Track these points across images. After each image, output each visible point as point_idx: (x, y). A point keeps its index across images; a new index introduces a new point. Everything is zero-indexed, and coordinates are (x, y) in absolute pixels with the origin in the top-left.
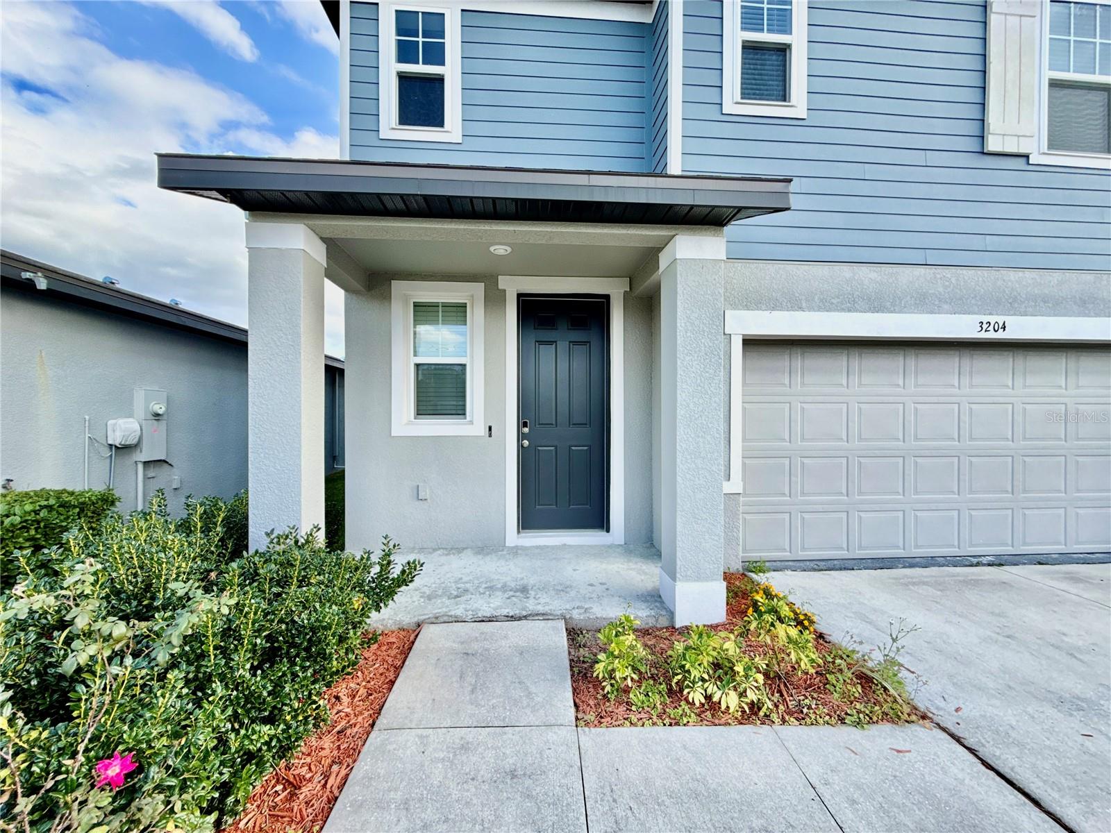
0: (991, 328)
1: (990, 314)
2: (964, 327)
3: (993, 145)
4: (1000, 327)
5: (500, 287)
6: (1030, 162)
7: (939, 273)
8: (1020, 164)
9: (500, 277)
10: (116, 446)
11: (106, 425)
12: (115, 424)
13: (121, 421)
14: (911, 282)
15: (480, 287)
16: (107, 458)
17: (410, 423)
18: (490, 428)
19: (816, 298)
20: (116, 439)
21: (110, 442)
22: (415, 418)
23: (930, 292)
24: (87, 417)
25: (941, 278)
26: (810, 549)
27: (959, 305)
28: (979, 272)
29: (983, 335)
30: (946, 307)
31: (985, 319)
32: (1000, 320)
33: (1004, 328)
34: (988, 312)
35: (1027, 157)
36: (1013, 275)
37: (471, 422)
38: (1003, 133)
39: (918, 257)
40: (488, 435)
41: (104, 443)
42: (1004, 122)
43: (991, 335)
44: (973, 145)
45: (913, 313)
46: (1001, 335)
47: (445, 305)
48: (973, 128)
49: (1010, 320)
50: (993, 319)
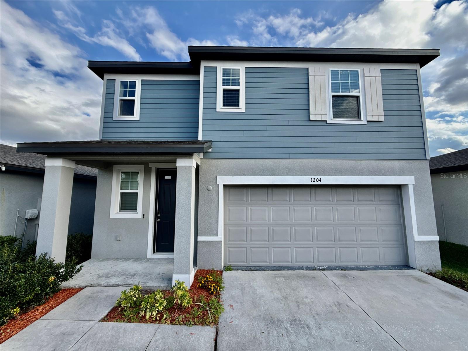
0: (315, 180)
1: (315, 175)
2: (305, 180)
3: (312, 118)
4: (319, 180)
5: (150, 167)
6: (327, 123)
7: (295, 162)
8: (324, 123)
9: (150, 163)
10: (28, 219)
11: (26, 212)
12: (28, 211)
13: (30, 210)
14: (284, 165)
15: (143, 167)
16: (24, 223)
17: (117, 213)
18: (144, 215)
19: (250, 171)
20: (28, 216)
21: (26, 218)
22: (119, 211)
23: (292, 168)
24: (18, 209)
25: (296, 163)
26: (254, 262)
27: (303, 172)
28: (310, 161)
29: (312, 183)
30: (298, 173)
31: (313, 177)
32: (319, 177)
33: (320, 180)
34: (314, 175)
35: (326, 121)
36: (323, 161)
37: (137, 213)
38: (315, 114)
39: (287, 156)
40: (143, 217)
41: (24, 218)
42: (316, 110)
43: (316, 183)
44: (306, 118)
45: (285, 176)
46: (319, 183)
47: (132, 172)
48: (306, 112)
49: (323, 178)
50: (316, 177)
